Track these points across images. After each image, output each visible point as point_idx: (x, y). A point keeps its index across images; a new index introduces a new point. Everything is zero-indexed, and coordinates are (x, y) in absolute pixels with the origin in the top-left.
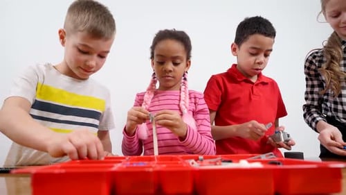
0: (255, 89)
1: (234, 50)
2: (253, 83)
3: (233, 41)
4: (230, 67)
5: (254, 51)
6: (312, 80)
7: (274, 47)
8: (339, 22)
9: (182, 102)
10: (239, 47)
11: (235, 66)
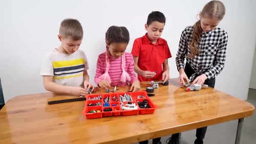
0: (154, 48)
1: (146, 27)
2: (153, 44)
3: (146, 23)
5: (155, 29)
9: (122, 65)
10: (148, 26)
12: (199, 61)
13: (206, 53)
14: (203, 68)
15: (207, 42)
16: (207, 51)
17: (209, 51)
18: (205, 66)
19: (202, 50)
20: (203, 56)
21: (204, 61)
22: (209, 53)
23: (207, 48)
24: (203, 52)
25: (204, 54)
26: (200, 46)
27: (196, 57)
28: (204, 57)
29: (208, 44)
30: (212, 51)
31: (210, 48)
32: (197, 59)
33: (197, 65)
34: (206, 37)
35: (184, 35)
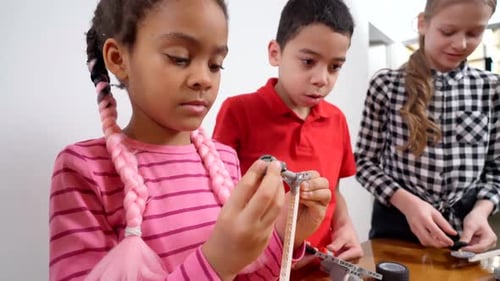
4: (263, 83)
6: (372, 117)
7: (349, 55)
8: (449, 44)
10: (282, 49)
11: (274, 82)
12: (440, 163)
13: (459, 137)
14: (456, 184)
15: (455, 104)
16: (460, 129)
17: (468, 129)
18: (462, 179)
19: (445, 128)
20: (449, 146)
21: (456, 162)
22: (469, 138)
23: (459, 121)
24: (449, 134)
25: (453, 139)
26: (437, 116)
27: (427, 150)
28: (456, 151)
29: (462, 108)
30: (478, 129)
31: (468, 121)
32: (433, 156)
33: (437, 176)
34: (449, 88)
35: (379, 89)
